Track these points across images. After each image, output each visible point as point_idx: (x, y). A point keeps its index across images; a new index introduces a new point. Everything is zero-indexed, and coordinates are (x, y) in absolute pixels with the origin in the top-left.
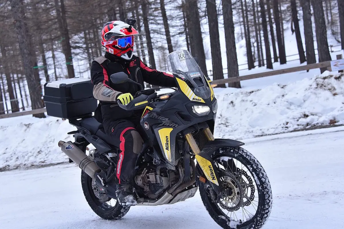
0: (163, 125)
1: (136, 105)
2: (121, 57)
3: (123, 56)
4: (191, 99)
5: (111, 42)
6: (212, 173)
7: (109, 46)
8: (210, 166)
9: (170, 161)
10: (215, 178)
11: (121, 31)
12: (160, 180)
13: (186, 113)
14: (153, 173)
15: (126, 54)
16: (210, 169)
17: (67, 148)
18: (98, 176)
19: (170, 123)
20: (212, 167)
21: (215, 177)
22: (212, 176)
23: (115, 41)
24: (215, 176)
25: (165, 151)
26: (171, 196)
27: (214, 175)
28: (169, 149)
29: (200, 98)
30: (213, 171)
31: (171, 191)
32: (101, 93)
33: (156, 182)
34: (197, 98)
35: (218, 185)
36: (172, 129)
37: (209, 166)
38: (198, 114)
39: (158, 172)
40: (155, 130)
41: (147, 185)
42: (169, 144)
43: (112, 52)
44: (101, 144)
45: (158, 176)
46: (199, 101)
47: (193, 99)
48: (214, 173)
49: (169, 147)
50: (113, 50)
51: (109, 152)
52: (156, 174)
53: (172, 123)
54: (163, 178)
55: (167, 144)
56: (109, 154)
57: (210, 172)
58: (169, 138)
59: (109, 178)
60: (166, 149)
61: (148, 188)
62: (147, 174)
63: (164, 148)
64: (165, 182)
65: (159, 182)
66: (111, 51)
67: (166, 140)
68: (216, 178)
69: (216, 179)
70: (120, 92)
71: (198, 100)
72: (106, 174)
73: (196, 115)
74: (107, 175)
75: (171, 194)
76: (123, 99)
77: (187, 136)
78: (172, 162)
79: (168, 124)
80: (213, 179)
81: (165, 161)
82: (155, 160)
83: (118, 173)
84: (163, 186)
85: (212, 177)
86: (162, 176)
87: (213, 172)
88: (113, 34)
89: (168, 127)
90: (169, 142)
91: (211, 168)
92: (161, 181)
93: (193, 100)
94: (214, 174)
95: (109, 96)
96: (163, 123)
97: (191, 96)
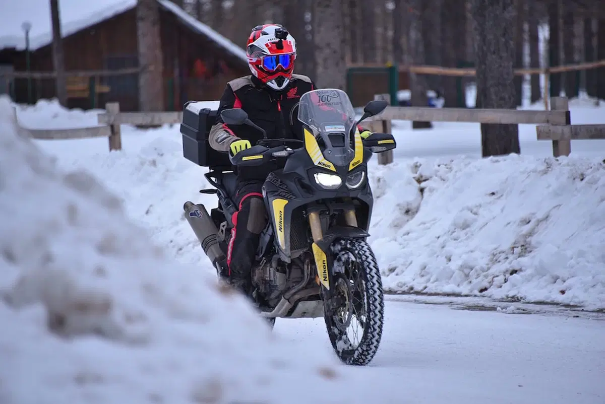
0: (279, 195)
1: (244, 159)
2: (267, 84)
3: (269, 84)
4: (316, 163)
5: (254, 60)
6: (325, 272)
7: (253, 64)
9: (283, 248)
10: (326, 279)
11: (267, 45)
12: (274, 276)
13: (306, 181)
14: (268, 265)
15: (273, 81)
16: (323, 265)
18: (216, 263)
19: (286, 193)
20: (326, 262)
21: (328, 277)
22: (325, 275)
23: (259, 59)
25: (278, 232)
26: (288, 304)
28: (283, 230)
29: (330, 164)
30: (326, 268)
31: (288, 295)
33: (269, 278)
34: (326, 162)
35: (328, 288)
36: (286, 202)
37: (323, 261)
38: (323, 186)
39: (274, 264)
40: (270, 200)
42: (283, 223)
43: (255, 74)
45: (273, 270)
46: (327, 168)
47: (320, 163)
48: (327, 271)
49: (283, 228)
50: (256, 72)
52: (271, 267)
53: (289, 193)
54: (278, 274)
55: (280, 222)
57: (323, 269)
58: (283, 214)
62: (265, 267)
63: (278, 228)
64: (279, 279)
65: (272, 278)
67: (280, 216)
69: (328, 281)
70: (237, 138)
71: (326, 166)
73: (320, 187)
75: (288, 300)
76: (236, 147)
77: (310, 216)
78: (286, 250)
79: (284, 194)
80: (324, 280)
81: (278, 246)
83: (229, 258)
84: (277, 286)
85: (324, 277)
86: (278, 271)
88: (256, 49)
89: (284, 197)
90: (283, 220)
92: (275, 278)
93: (319, 165)
94: (327, 273)
96: (279, 192)
97: (318, 158)
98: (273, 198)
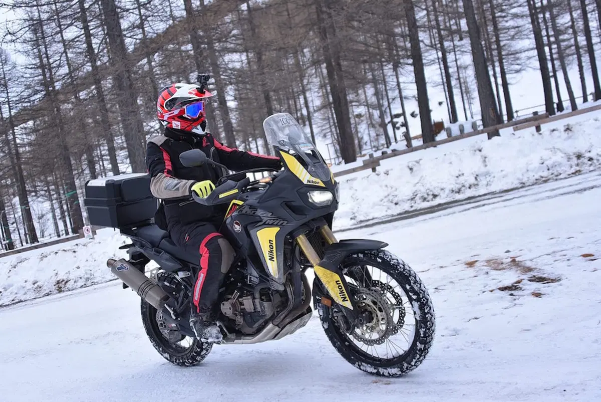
0: (264, 224)
1: (221, 196)
2: (192, 131)
3: (194, 131)
4: (305, 182)
5: (176, 112)
6: (342, 292)
7: (173, 118)
8: (339, 281)
9: (277, 277)
10: (346, 299)
11: (190, 93)
12: (261, 307)
13: (298, 203)
14: (249, 297)
15: (199, 127)
16: (338, 285)
17: (118, 269)
18: (165, 305)
19: (274, 220)
20: (340, 282)
22: (342, 295)
23: (182, 109)
24: (347, 296)
25: (269, 263)
26: (277, 329)
27: (345, 295)
28: (275, 259)
29: (318, 180)
30: (343, 288)
31: (277, 321)
32: (164, 185)
33: (254, 309)
34: (314, 179)
36: (278, 229)
37: (336, 282)
38: (316, 203)
39: (257, 295)
40: (252, 232)
41: (241, 315)
42: (274, 252)
43: (178, 126)
44: (167, 260)
45: (257, 301)
46: (316, 184)
47: (308, 181)
49: (275, 257)
50: (179, 123)
51: (180, 270)
52: (254, 298)
53: (277, 220)
54: (266, 304)
55: (271, 252)
56: (179, 273)
57: (339, 290)
58: (274, 243)
59: (181, 308)
60: (270, 259)
61: (242, 319)
62: (240, 300)
63: (267, 256)
64: (268, 309)
65: (259, 309)
66: (176, 125)
67: (270, 246)
68: (348, 298)
69: (349, 300)
70: (192, 181)
71: (316, 183)
72: (176, 302)
73: (313, 206)
74: (178, 303)
75: (277, 325)
76: (200, 189)
77: (298, 240)
78: (279, 278)
80: (343, 301)
81: (269, 277)
82: (250, 277)
83: (196, 297)
84: (266, 315)
85: (342, 298)
86: (263, 300)
87: (343, 290)
88: (178, 100)
89: (272, 225)
90: (274, 249)
91: (340, 284)
92: (263, 308)
93: (308, 183)
94: (346, 293)
95: (178, 189)
96: (264, 221)
97: (304, 176)
98: (256, 229)
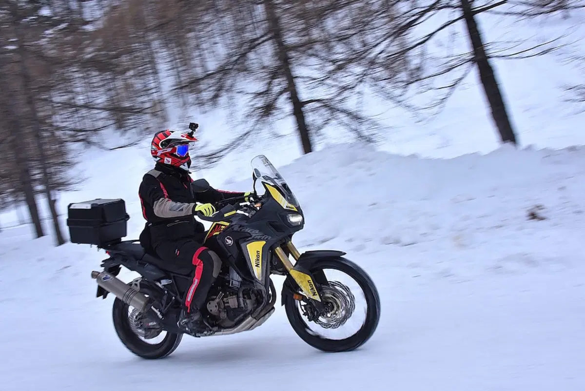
0: (253, 239)
1: (226, 215)
2: (180, 167)
3: (182, 167)
4: (285, 208)
5: (169, 150)
6: (312, 289)
7: (165, 154)
8: (310, 281)
9: (260, 279)
11: (183, 137)
12: (244, 304)
13: (280, 223)
14: (234, 296)
15: (186, 164)
16: (309, 284)
17: (104, 279)
18: (152, 307)
19: (262, 235)
20: (312, 281)
22: (313, 291)
24: (316, 291)
25: (255, 268)
26: (255, 320)
28: (260, 266)
29: (293, 206)
30: (314, 286)
31: (255, 315)
32: (168, 208)
33: (238, 306)
34: (290, 205)
35: (320, 300)
36: (264, 242)
37: (308, 281)
39: (241, 295)
40: (242, 245)
41: (225, 312)
42: (260, 260)
43: (169, 162)
44: (152, 270)
45: (241, 300)
47: (287, 207)
48: (315, 288)
49: (260, 264)
50: (170, 160)
51: (163, 278)
52: (238, 298)
54: (248, 301)
55: (258, 260)
56: (162, 281)
57: (310, 287)
58: (261, 253)
59: (166, 309)
60: (256, 266)
61: (226, 314)
62: (225, 299)
63: (254, 264)
64: (249, 304)
65: (242, 305)
66: (168, 160)
67: (257, 255)
68: (317, 293)
70: (194, 204)
71: (291, 208)
72: (160, 305)
73: (290, 225)
74: (162, 306)
75: (255, 318)
76: (205, 209)
77: (276, 251)
78: (262, 280)
79: (260, 237)
80: (314, 295)
81: (253, 279)
82: (232, 282)
83: (189, 299)
84: (247, 310)
85: (311, 293)
86: (245, 298)
89: (260, 240)
90: (260, 257)
92: (246, 304)
94: (315, 290)
95: (182, 210)
96: (253, 236)
97: (284, 203)
98: (246, 243)
